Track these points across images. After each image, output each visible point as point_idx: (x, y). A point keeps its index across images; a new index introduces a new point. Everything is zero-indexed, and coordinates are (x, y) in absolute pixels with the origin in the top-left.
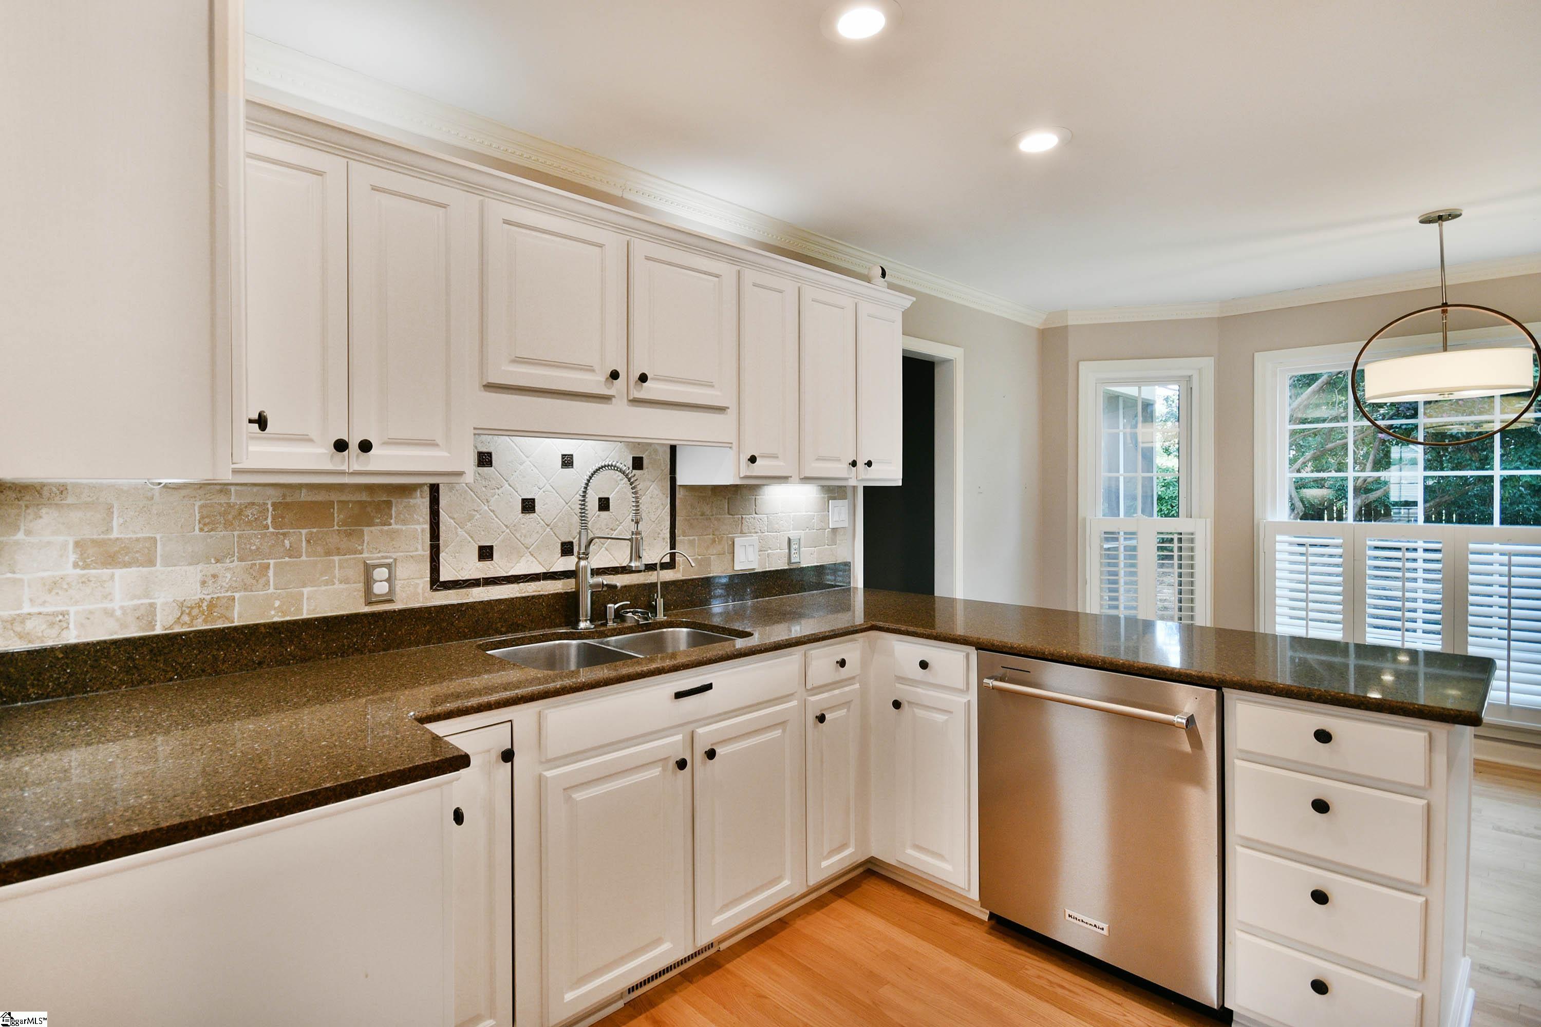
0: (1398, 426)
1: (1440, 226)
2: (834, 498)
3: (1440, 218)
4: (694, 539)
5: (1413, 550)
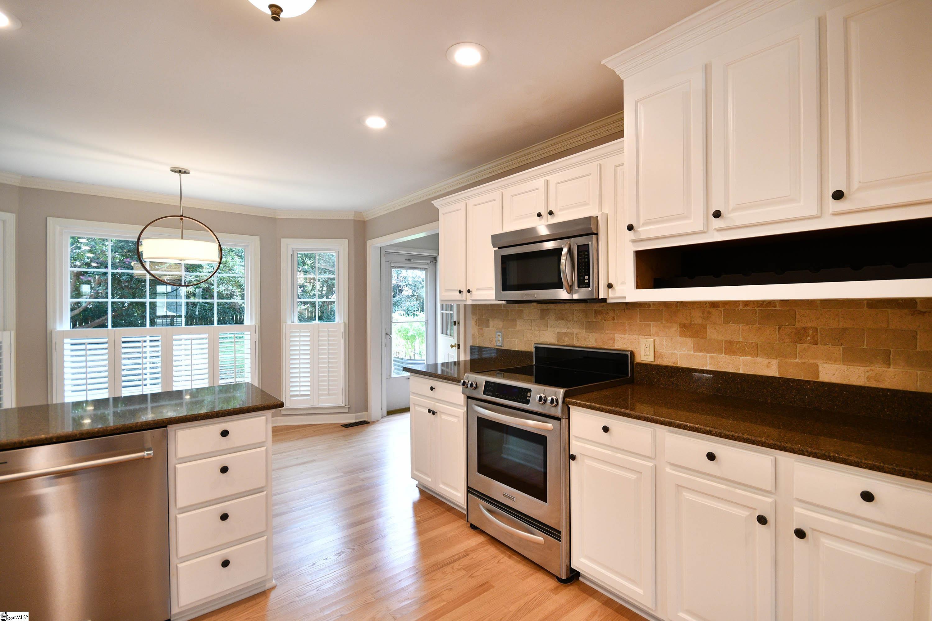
0: (92, 273)
1: (180, 176)
3: (180, 171)
5: (145, 341)
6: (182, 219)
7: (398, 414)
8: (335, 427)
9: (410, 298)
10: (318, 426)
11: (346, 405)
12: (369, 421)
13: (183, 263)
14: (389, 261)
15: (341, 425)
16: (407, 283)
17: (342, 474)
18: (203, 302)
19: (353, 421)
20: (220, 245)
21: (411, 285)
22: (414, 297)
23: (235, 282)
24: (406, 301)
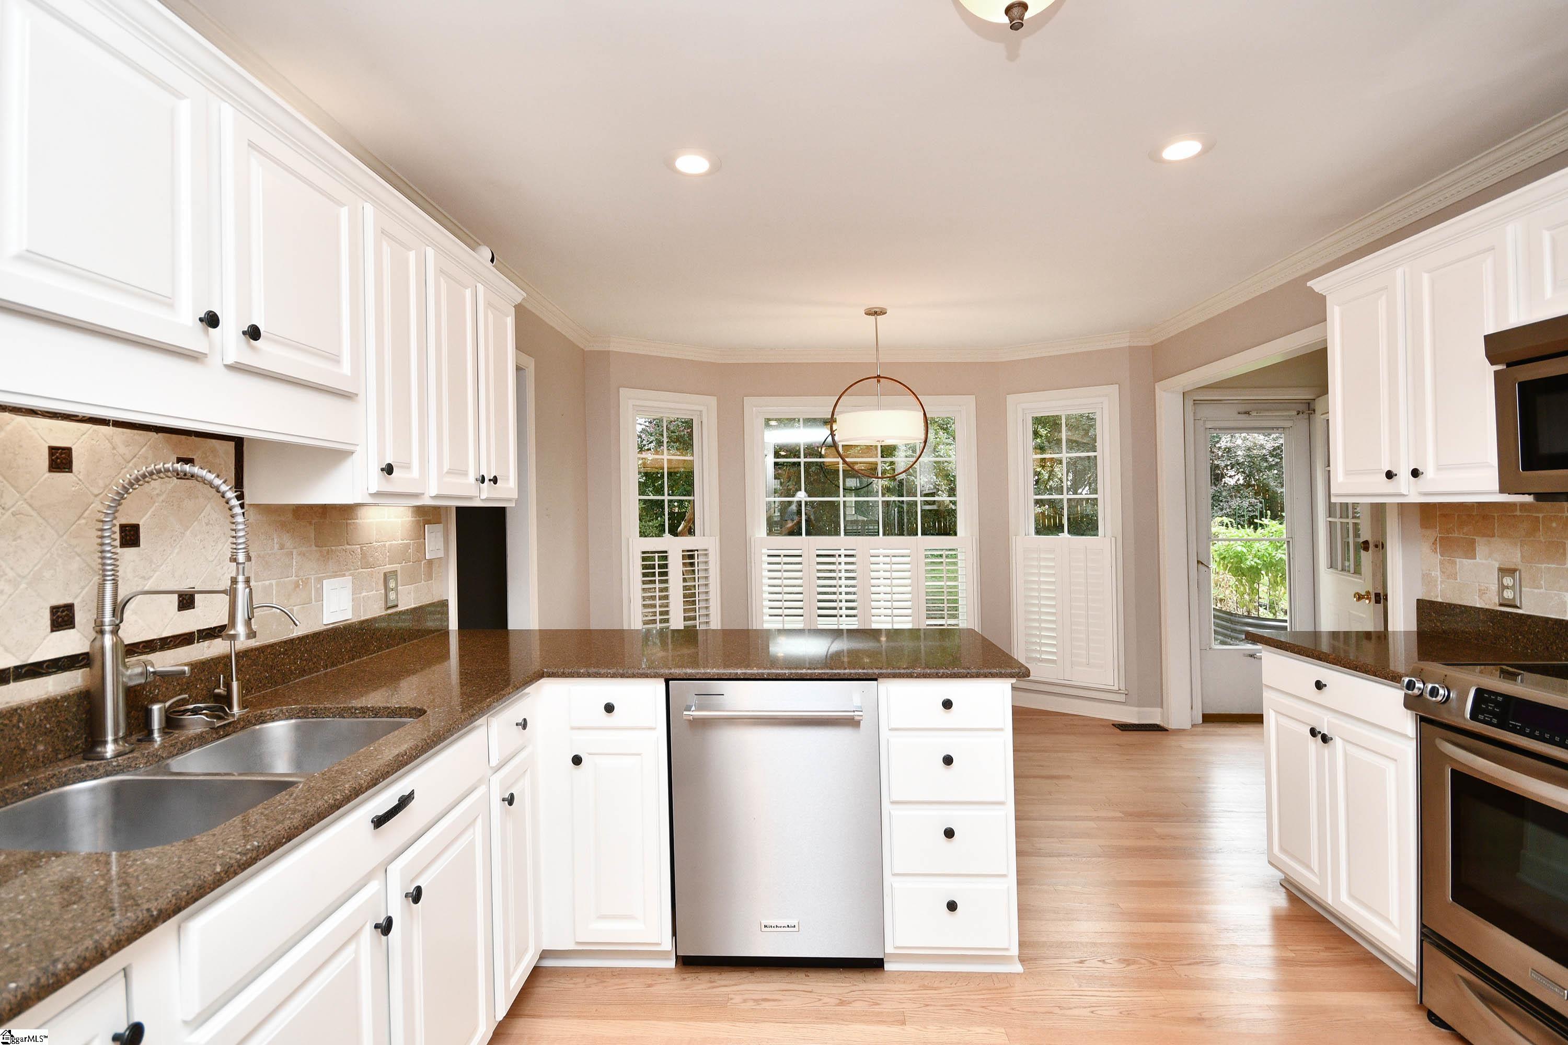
1: (876, 318)
2: (429, 522)
3: (876, 313)
4: (271, 585)
5: (840, 556)
6: (879, 381)
7: (1227, 725)
8: (1103, 726)
9: (1242, 492)
10: (1071, 717)
11: (1120, 690)
12: (1166, 726)
13: (879, 445)
14: (1202, 419)
15: (1113, 725)
16: (1233, 461)
17: (1121, 815)
18: (899, 501)
19: (1135, 721)
20: (925, 414)
21: (1243, 463)
22: (1251, 488)
23: (940, 470)
24: (1231, 497)
